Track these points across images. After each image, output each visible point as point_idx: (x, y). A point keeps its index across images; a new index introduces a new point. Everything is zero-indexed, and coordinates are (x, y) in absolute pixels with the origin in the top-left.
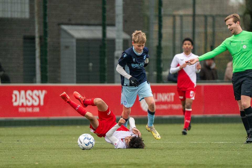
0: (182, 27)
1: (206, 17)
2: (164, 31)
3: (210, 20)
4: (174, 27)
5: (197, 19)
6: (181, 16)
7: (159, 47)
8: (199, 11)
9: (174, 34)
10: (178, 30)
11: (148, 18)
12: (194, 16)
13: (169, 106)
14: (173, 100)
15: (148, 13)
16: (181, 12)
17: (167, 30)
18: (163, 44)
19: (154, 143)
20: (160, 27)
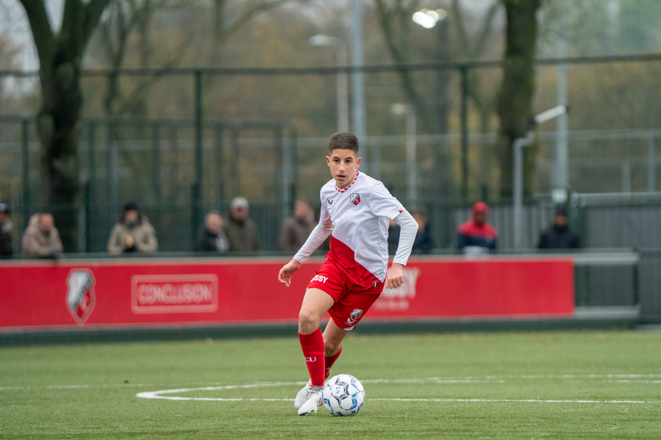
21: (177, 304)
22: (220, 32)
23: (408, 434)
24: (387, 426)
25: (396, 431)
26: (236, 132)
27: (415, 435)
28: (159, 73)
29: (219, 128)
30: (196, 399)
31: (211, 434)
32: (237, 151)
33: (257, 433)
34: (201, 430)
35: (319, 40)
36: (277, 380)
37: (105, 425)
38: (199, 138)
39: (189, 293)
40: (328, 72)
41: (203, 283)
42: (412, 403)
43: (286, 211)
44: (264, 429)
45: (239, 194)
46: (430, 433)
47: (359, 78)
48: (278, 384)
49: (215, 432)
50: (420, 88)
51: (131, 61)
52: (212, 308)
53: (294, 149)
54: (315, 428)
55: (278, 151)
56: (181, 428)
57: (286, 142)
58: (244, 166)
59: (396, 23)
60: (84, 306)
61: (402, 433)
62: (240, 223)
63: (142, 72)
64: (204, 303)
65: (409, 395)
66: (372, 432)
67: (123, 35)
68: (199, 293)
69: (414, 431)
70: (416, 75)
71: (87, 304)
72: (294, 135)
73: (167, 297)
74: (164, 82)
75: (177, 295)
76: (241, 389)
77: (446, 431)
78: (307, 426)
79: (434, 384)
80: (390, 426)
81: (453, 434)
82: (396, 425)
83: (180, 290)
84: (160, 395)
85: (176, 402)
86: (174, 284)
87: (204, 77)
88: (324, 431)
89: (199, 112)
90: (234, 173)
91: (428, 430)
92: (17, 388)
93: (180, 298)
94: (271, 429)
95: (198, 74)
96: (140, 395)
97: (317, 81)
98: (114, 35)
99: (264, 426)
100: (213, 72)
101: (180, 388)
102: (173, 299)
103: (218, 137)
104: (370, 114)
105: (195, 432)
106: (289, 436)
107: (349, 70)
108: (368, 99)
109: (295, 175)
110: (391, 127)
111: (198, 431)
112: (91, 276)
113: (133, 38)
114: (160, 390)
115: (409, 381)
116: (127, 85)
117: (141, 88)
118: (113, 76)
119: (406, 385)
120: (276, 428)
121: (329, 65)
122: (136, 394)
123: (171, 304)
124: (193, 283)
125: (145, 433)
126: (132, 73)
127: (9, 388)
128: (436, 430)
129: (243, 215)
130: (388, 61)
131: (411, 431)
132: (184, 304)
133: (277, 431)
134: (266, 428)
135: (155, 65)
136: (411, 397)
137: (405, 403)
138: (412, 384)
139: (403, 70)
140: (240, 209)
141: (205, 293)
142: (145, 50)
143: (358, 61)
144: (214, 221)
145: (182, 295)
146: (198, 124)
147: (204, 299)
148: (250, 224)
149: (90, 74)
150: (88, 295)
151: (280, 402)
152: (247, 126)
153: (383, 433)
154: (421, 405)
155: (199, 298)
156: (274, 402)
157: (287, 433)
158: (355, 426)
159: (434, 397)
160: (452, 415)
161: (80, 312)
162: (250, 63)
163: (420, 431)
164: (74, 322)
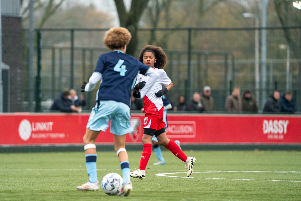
0: (61, 59)
1: (84, 50)
2: (43, 62)
3: (88, 53)
4: (53, 58)
5: (76, 52)
6: (61, 49)
7: (38, 78)
8: (77, 44)
9: (53, 66)
10: (57, 62)
11: (28, 50)
12: (72, 49)
13: (48, 135)
14: (51, 128)
15: (28, 45)
16: (61, 45)
17: (46, 62)
18: (43, 74)
19: (31, 171)
20: (39, 58)
21: (177, 134)
22: (201, 11)
23: (276, 196)
24: (267, 192)
25: (271, 195)
26: (206, 57)
27: (280, 197)
28: (174, 30)
29: (199, 55)
30: (182, 177)
31: (186, 193)
32: (207, 65)
33: (207, 193)
34: (182, 191)
35: (246, 15)
36: (219, 170)
37: (140, 188)
38: (189, 59)
39: (183, 129)
40: (251, 29)
41: (189, 125)
42: (281, 182)
43: (228, 93)
44: (210, 192)
45: (207, 84)
46: (287, 196)
47: (264, 32)
48: (220, 171)
49: (188, 193)
50: (293, 38)
51: (161, 24)
52: (193, 136)
53: (233, 64)
54: (234, 192)
55: (226, 65)
56: (173, 190)
57: (230, 61)
58: (210, 72)
59: (283, 7)
60: (136, 134)
61: (274, 196)
62: (207, 98)
63: (166, 29)
64: (190, 134)
65: (280, 179)
66: (260, 195)
67: (158, 12)
68: (187, 129)
69: (280, 195)
70: (292, 31)
71: (138, 133)
72: (233, 59)
73: (173, 131)
74: (176, 34)
75: (177, 130)
76: (202, 173)
77: (294, 196)
78: (230, 191)
79: (292, 174)
80: (269, 192)
81: (298, 197)
82: (272, 192)
83: (179, 128)
84: (166, 175)
85: (173, 178)
86: (176, 125)
87: (193, 32)
88: (237, 194)
89: (190, 47)
90: (206, 76)
91: (286, 195)
92: (104, 170)
93: (179, 132)
94: (213, 192)
95: (190, 30)
96: (157, 175)
97: (246, 34)
98: (154, 12)
99: (210, 190)
100: (197, 29)
101: (175, 172)
102: (175, 132)
103: (199, 59)
104: (269, 49)
105: (179, 192)
106: (221, 195)
107: (260, 29)
108: (268, 42)
109: (233, 77)
110: (280, 55)
111: (180, 192)
112: (139, 121)
113: (162, 13)
114: (166, 173)
115: (281, 172)
116: (159, 35)
117: (165, 36)
118: (153, 31)
119: (279, 174)
120: (216, 192)
121: (252, 26)
122: (155, 174)
123: (174, 134)
124: (185, 125)
125: (157, 192)
126: (161, 30)
127: (100, 170)
128: (290, 195)
129: (209, 94)
130: (279, 25)
131: (278, 195)
132: (180, 134)
133: (216, 193)
134: (211, 192)
135: (172, 26)
136: (281, 180)
137: (277, 182)
138: (282, 174)
139: (285, 29)
140: (207, 91)
141: (190, 129)
142: (168, 19)
143: (264, 25)
144: (197, 96)
145: (180, 130)
146: (189, 53)
147: (189, 132)
148: (211, 99)
149: (143, 30)
150: (138, 129)
151: (219, 180)
152: (212, 54)
153: (265, 196)
154: (284, 183)
155: (187, 132)
156: (217, 180)
157: (220, 194)
158: (252, 192)
159: (291, 180)
160: (299, 188)
161: (135, 137)
162: (215, 25)
163: (282, 195)
164: (131, 141)
